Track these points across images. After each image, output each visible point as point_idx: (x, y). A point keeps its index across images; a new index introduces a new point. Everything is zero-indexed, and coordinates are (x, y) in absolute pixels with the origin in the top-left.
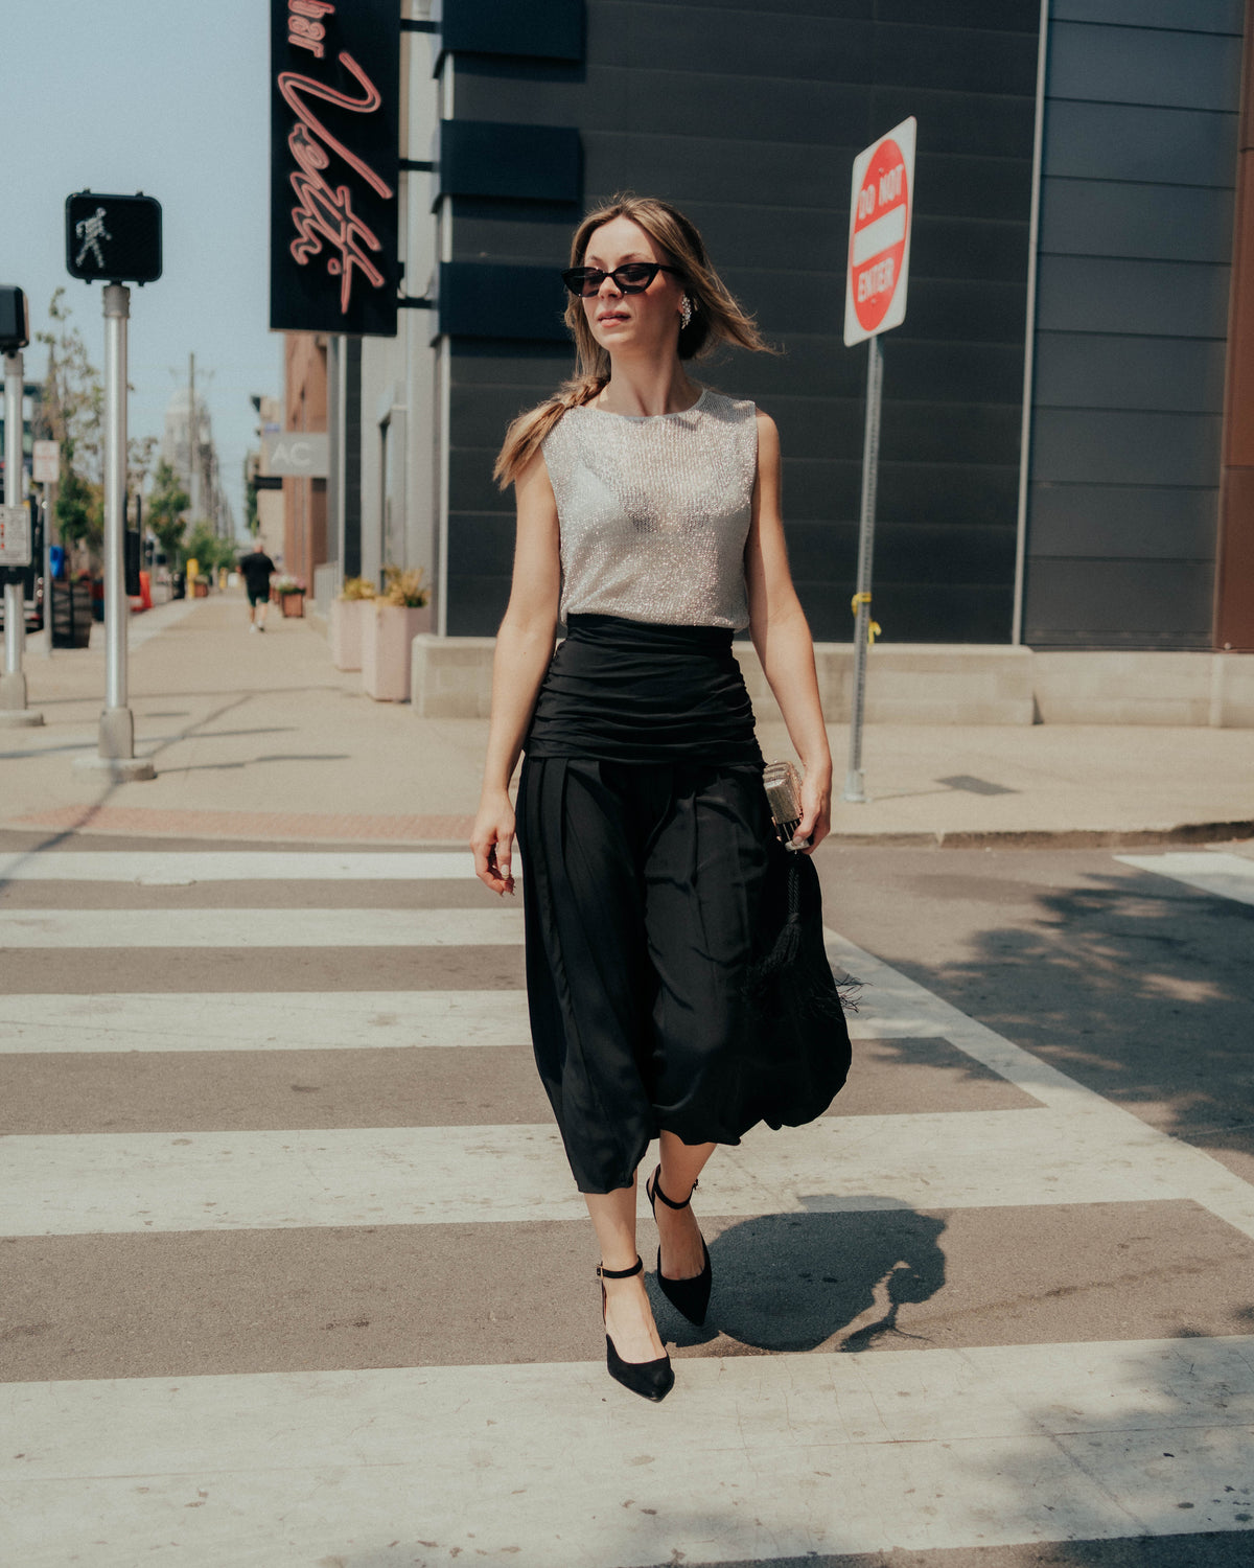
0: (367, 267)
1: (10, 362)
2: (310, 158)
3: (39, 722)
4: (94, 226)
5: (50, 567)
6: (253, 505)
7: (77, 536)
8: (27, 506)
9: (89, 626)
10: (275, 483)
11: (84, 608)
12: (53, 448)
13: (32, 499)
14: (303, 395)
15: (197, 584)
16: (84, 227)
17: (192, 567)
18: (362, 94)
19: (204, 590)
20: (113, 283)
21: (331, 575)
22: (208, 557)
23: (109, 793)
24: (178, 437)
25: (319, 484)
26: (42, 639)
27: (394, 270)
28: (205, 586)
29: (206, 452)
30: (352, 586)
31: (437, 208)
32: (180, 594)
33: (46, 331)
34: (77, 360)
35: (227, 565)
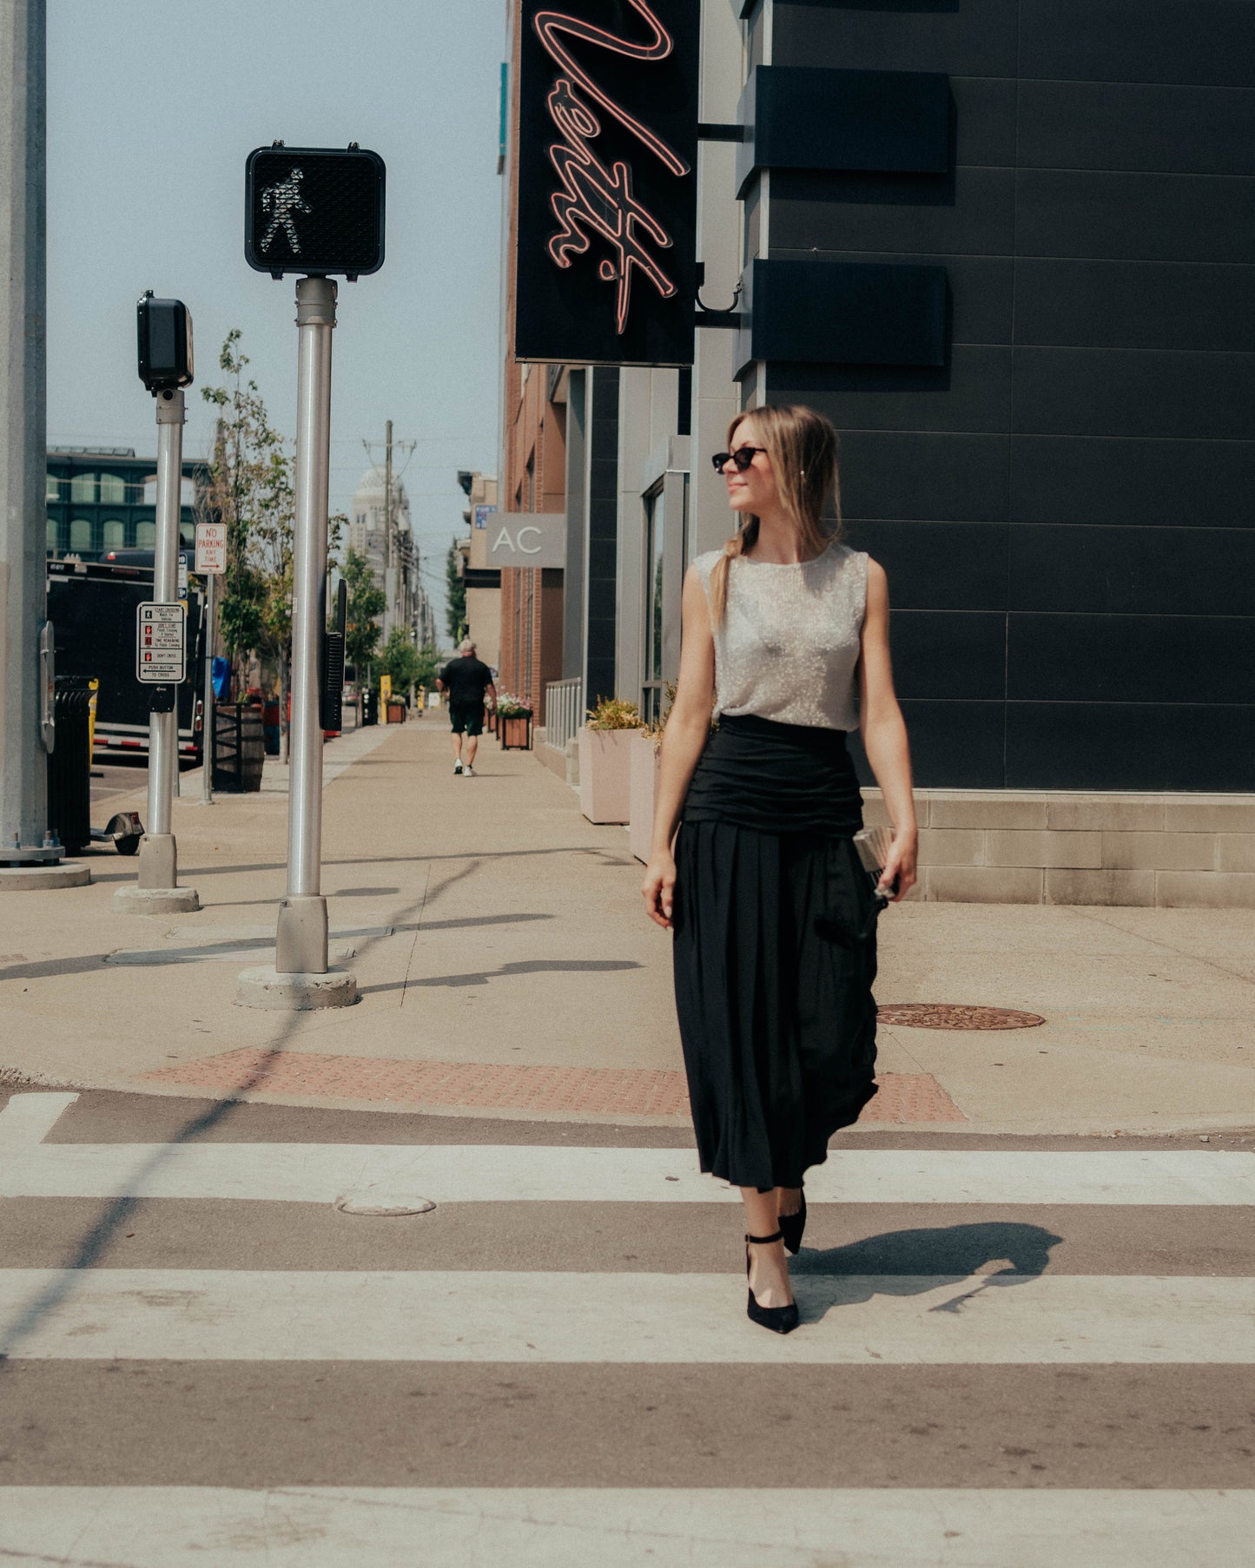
0: (652, 271)
1: (165, 404)
2: (576, 125)
3: (192, 905)
4: (286, 195)
5: (212, 684)
6: (458, 607)
7: (249, 646)
8: (184, 604)
9: (261, 761)
10: (489, 579)
11: (255, 739)
12: (221, 531)
13: (192, 598)
14: (530, 467)
15: (390, 704)
16: (273, 197)
17: (386, 682)
18: (647, 36)
19: (400, 713)
20: (311, 276)
21: (568, 694)
22: (405, 672)
23: (291, 1027)
24: (370, 525)
25: (551, 577)
26: (197, 780)
27: (690, 274)
28: (403, 706)
29: (404, 541)
30: (607, 711)
31: (747, 191)
32: (371, 720)
33: (215, 387)
34: (254, 424)
35: (426, 682)
